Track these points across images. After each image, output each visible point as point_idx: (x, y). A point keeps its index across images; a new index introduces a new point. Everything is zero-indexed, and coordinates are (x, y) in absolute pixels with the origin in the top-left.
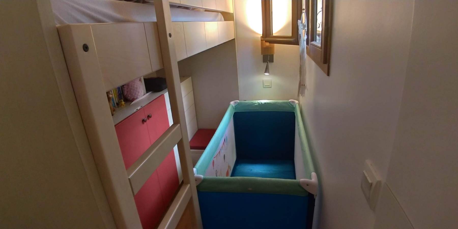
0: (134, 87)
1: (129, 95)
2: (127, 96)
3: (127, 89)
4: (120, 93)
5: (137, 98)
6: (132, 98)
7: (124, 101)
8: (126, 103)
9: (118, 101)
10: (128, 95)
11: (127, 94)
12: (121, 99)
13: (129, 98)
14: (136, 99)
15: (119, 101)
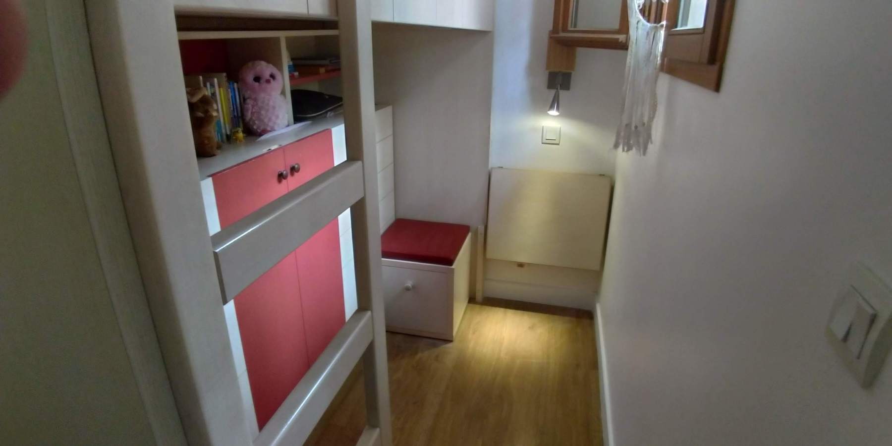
0: (268, 104)
1: (256, 122)
2: (251, 123)
3: (253, 107)
4: (236, 114)
5: (273, 130)
6: (262, 128)
7: (244, 132)
8: (246, 136)
9: (231, 131)
10: (255, 120)
11: (251, 118)
12: (237, 127)
13: (255, 127)
14: (270, 131)
15: (233, 131)
